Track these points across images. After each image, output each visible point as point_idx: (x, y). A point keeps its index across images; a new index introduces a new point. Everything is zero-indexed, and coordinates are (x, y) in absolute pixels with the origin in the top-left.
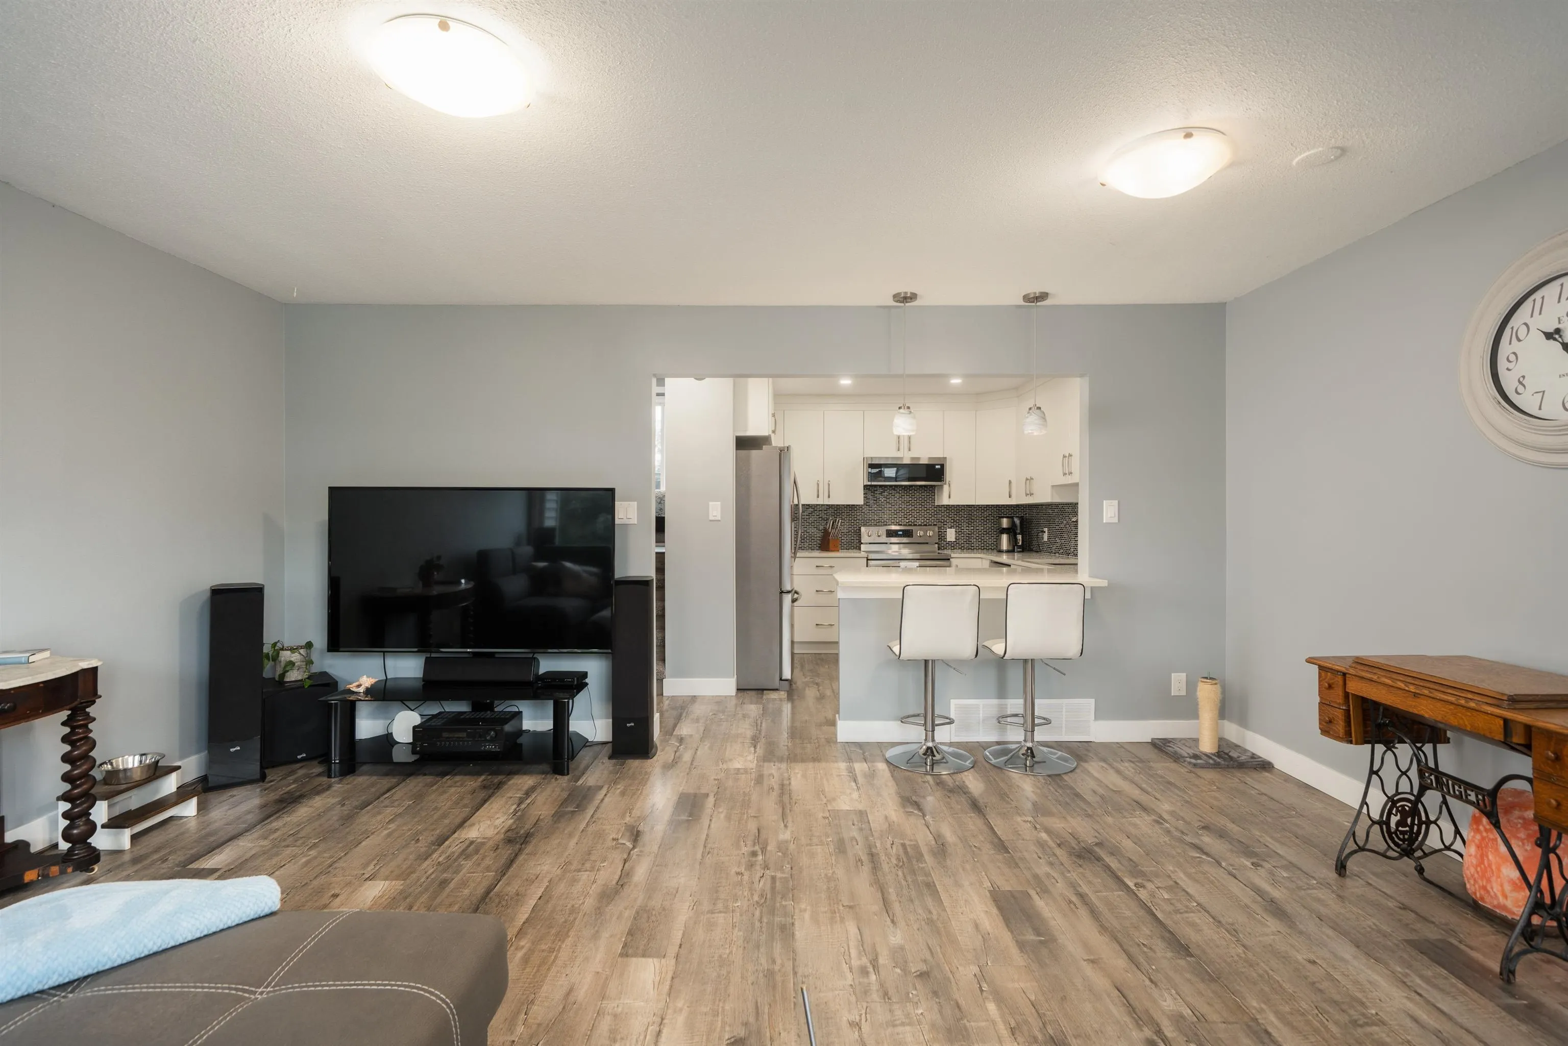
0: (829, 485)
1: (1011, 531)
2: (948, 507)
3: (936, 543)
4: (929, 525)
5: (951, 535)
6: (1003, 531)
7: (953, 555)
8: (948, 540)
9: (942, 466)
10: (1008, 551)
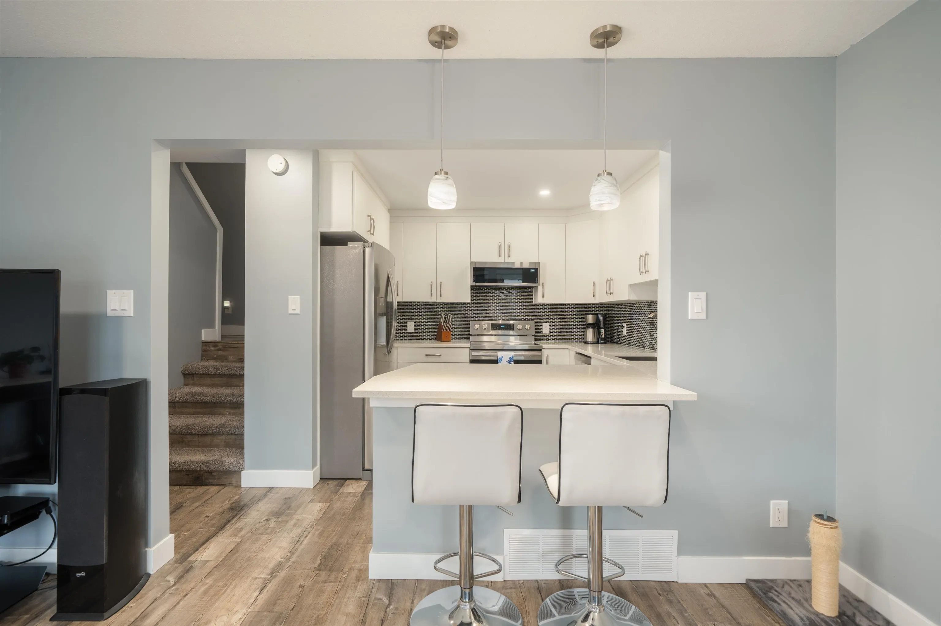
0: (441, 286)
1: (595, 326)
2: (544, 305)
3: (533, 335)
4: (528, 320)
5: (546, 328)
6: (589, 326)
7: (544, 346)
8: (544, 332)
9: (536, 270)
10: (593, 343)
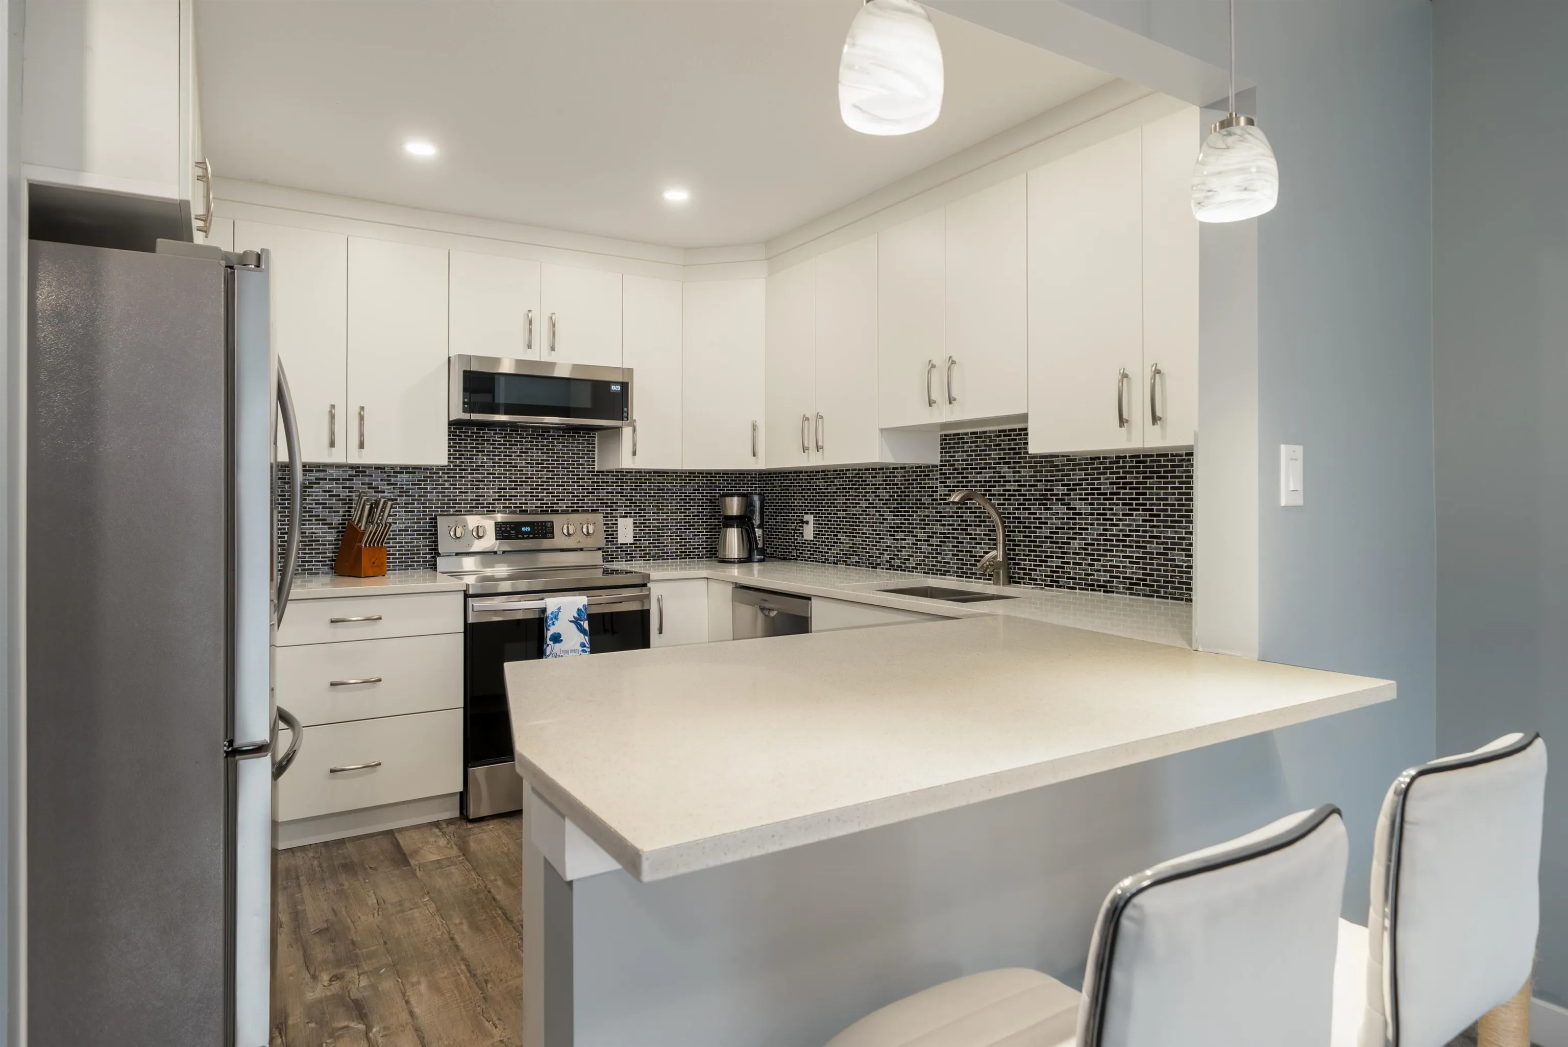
0: (362, 418)
1: (743, 521)
2: (622, 475)
3: (599, 549)
4: (583, 511)
5: (626, 530)
6: (729, 521)
7: (654, 575)
8: (621, 540)
9: (625, 386)
